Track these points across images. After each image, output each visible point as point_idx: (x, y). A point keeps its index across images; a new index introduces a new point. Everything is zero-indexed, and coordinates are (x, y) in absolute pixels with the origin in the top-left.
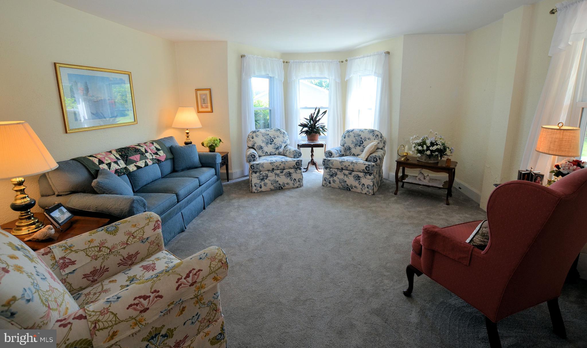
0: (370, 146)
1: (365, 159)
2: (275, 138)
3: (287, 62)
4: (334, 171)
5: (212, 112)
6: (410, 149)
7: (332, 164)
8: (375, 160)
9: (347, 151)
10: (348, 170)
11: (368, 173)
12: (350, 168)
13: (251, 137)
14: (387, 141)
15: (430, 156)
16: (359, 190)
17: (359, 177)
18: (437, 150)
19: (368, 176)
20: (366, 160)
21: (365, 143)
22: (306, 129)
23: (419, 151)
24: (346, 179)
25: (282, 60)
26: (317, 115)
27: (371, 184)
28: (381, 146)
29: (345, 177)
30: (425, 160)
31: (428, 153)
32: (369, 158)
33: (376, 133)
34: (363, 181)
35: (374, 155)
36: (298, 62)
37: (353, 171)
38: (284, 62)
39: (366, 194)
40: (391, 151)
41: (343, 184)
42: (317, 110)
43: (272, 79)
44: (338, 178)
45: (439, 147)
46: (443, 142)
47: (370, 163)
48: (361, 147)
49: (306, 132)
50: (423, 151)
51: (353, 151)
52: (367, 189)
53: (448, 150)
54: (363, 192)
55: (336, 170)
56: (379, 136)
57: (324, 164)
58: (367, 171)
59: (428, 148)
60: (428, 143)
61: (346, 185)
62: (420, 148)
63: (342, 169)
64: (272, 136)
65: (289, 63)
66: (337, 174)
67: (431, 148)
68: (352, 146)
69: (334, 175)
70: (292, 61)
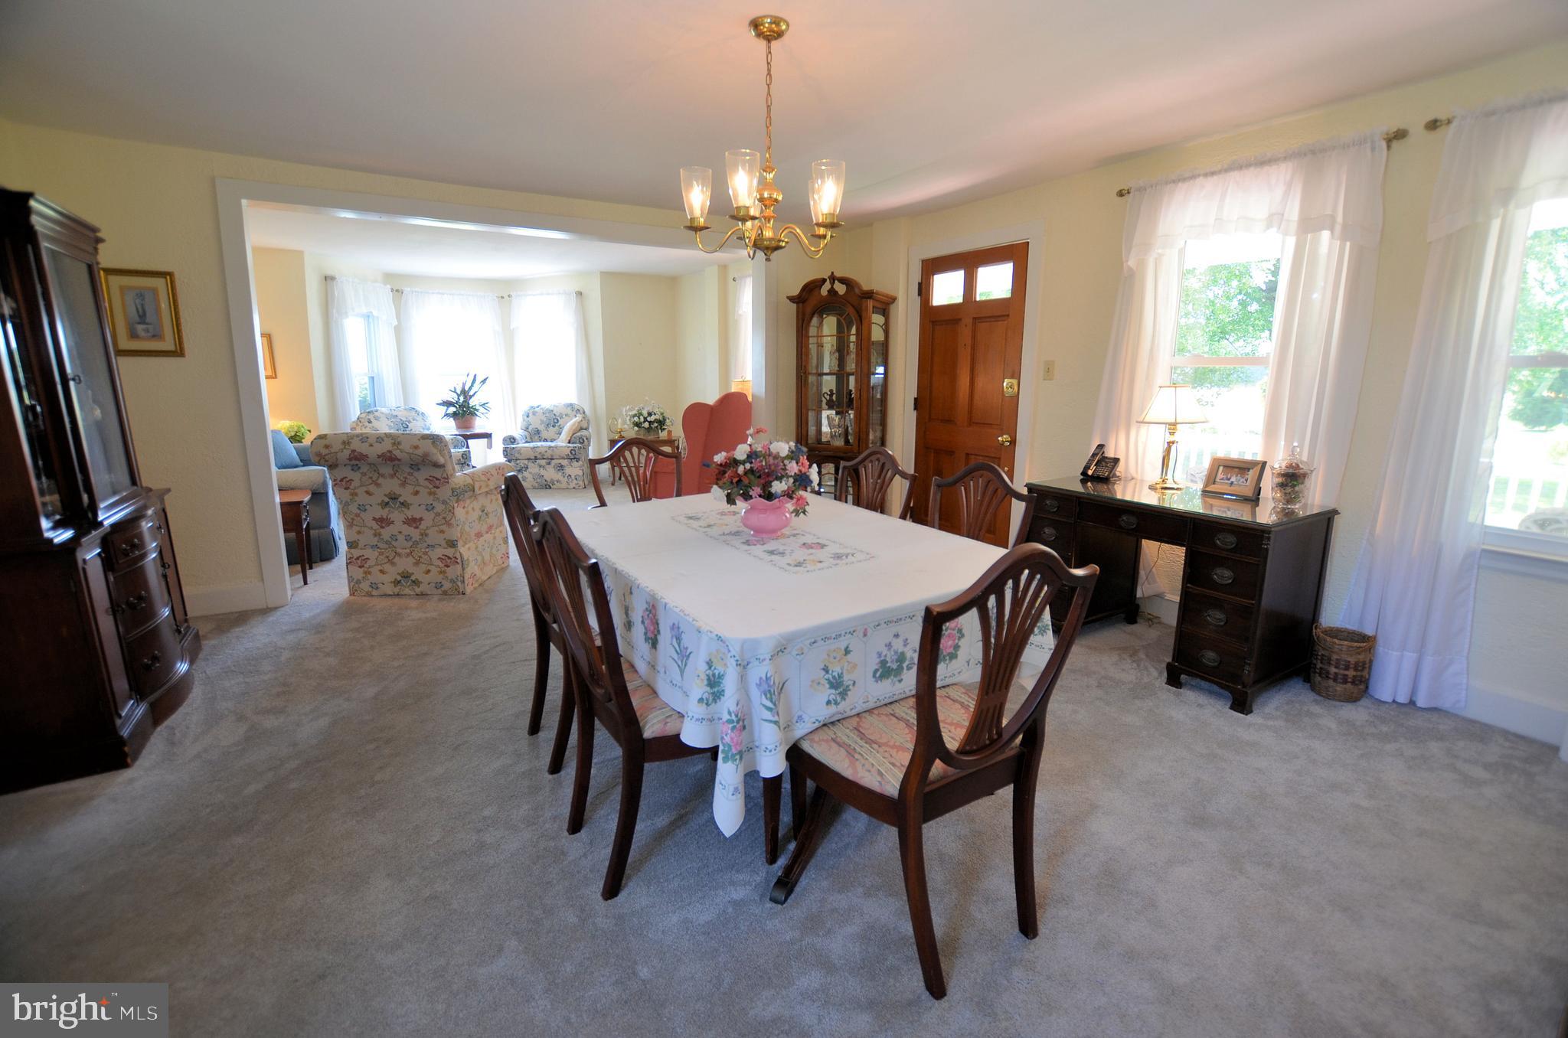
0: (569, 425)
1: (567, 441)
2: (409, 422)
3: (397, 291)
4: (522, 463)
5: (276, 377)
6: (624, 423)
7: (519, 453)
8: (581, 441)
9: (534, 434)
10: (544, 459)
11: (574, 458)
12: (548, 455)
13: (367, 420)
14: (591, 421)
15: (649, 429)
16: (564, 485)
17: (562, 466)
18: (656, 421)
19: (575, 463)
20: (569, 443)
21: (561, 422)
22: (452, 410)
23: (638, 425)
24: (543, 472)
25: (389, 286)
26: (472, 385)
27: (581, 473)
28: (585, 425)
29: (542, 469)
30: (644, 435)
31: (646, 425)
32: (573, 439)
33: (577, 407)
34: (568, 470)
35: (579, 434)
36: (421, 292)
37: (552, 459)
38: (392, 290)
39: (574, 488)
40: (599, 433)
41: (538, 480)
42: (471, 378)
43: (371, 320)
44: (530, 473)
45: (657, 417)
46: (662, 411)
47: (575, 445)
48: (557, 428)
49: (455, 415)
50: (641, 423)
51: (544, 435)
52: (575, 481)
53: (667, 420)
54: (569, 487)
55: (526, 462)
56: (581, 411)
57: (505, 454)
58: (573, 457)
59: (645, 420)
60: (645, 413)
61: (544, 481)
62: (636, 419)
63: (536, 458)
64: (404, 419)
65: (402, 293)
66: (527, 468)
67: (649, 419)
68: (541, 428)
69: (524, 469)
70: (409, 289)
